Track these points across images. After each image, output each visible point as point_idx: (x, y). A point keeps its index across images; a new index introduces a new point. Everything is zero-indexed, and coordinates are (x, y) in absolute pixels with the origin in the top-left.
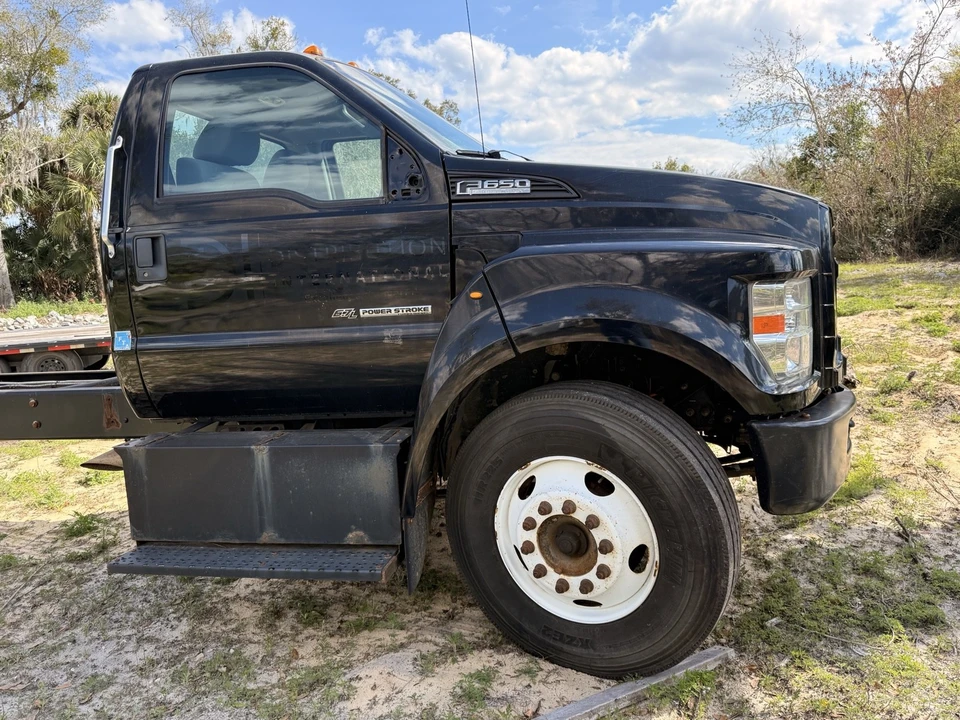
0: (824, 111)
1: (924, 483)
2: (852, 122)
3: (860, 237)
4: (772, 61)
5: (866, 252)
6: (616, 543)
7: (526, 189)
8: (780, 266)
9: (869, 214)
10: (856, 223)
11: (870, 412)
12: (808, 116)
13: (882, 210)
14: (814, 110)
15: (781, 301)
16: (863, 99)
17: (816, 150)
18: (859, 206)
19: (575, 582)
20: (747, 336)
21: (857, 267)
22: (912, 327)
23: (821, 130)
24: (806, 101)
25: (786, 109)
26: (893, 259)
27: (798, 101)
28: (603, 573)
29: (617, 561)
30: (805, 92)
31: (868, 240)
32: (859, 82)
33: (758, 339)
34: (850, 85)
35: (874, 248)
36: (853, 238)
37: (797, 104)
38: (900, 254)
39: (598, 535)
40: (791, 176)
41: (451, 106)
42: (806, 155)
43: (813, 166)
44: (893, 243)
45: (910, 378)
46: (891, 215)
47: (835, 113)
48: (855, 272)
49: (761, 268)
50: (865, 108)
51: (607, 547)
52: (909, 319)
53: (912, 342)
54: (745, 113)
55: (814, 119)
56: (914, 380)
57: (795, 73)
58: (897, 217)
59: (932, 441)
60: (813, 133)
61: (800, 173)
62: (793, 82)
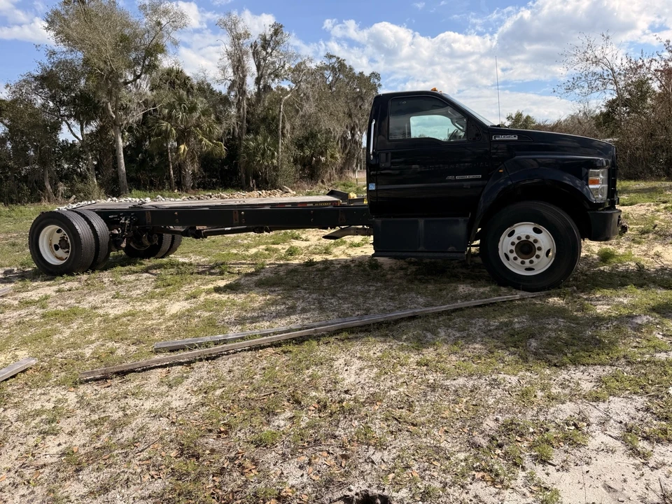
0: (622, 84)
1: (651, 260)
2: (641, 91)
3: (643, 164)
4: (590, 52)
5: (645, 174)
6: (543, 247)
7: (516, 138)
8: (598, 165)
9: (648, 150)
10: (640, 156)
11: (633, 240)
12: (612, 87)
13: (658, 147)
14: (616, 83)
15: (598, 175)
16: (649, 76)
17: (616, 108)
18: (643, 145)
19: (527, 261)
20: (587, 185)
21: (638, 183)
22: (664, 211)
23: (620, 96)
24: (610, 77)
25: (597, 82)
26: (664, 179)
27: (606, 77)
28: (538, 257)
29: (542, 253)
30: (610, 71)
31: (647, 167)
32: (647, 65)
33: (591, 186)
34: (641, 67)
35: (651, 172)
36: (638, 165)
37: (605, 79)
38: (668, 176)
39: (537, 245)
40: (598, 125)
41: (376, 76)
42: (609, 111)
43: (614, 119)
44: (664, 168)
45: (654, 228)
46: (663, 151)
47: (629, 85)
48: (637, 186)
49: (592, 165)
50: (650, 82)
51: (540, 249)
52: (663, 207)
53: (661, 217)
54: (570, 84)
55: (615, 88)
56: (656, 229)
57: (605, 60)
58: (667, 152)
59: (658, 248)
60: (614, 98)
61: (605, 123)
62: (603, 65)
